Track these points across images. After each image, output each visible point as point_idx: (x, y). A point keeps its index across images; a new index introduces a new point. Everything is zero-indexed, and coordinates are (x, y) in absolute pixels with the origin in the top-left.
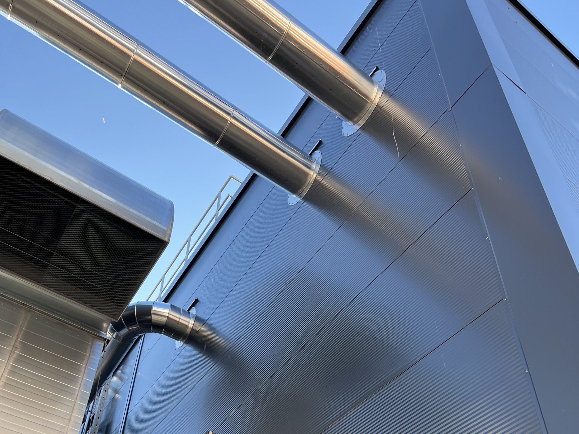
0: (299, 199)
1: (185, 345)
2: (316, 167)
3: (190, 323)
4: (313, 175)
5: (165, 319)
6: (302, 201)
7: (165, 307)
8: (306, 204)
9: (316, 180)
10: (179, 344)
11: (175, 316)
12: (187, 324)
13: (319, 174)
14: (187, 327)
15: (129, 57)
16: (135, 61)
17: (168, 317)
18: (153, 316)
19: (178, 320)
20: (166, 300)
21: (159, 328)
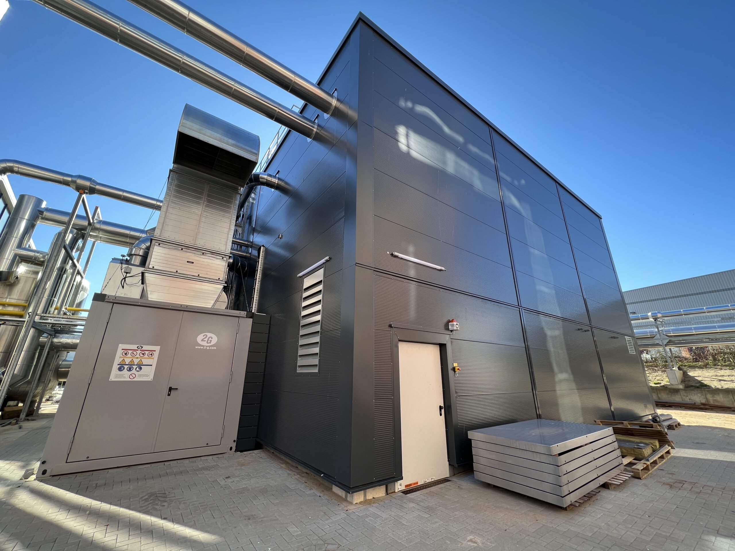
0: (311, 139)
1: (275, 190)
2: (316, 126)
3: (276, 181)
4: (315, 130)
5: (265, 180)
6: (312, 141)
7: (265, 175)
8: (314, 142)
9: (316, 131)
10: (273, 190)
11: (269, 179)
12: (275, 182)
13: (317, 129)
14: (275, 183)
15: (232, 88)
16: (235, 89)
17: (266, 179)
18: (260, 179)
19: (271, 180)
20: (265, 171)
21: (263, 184)
